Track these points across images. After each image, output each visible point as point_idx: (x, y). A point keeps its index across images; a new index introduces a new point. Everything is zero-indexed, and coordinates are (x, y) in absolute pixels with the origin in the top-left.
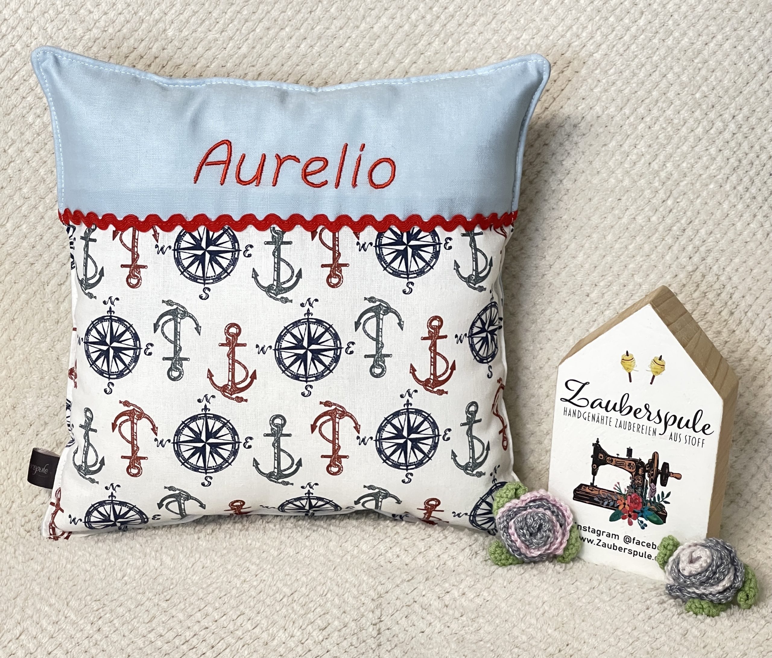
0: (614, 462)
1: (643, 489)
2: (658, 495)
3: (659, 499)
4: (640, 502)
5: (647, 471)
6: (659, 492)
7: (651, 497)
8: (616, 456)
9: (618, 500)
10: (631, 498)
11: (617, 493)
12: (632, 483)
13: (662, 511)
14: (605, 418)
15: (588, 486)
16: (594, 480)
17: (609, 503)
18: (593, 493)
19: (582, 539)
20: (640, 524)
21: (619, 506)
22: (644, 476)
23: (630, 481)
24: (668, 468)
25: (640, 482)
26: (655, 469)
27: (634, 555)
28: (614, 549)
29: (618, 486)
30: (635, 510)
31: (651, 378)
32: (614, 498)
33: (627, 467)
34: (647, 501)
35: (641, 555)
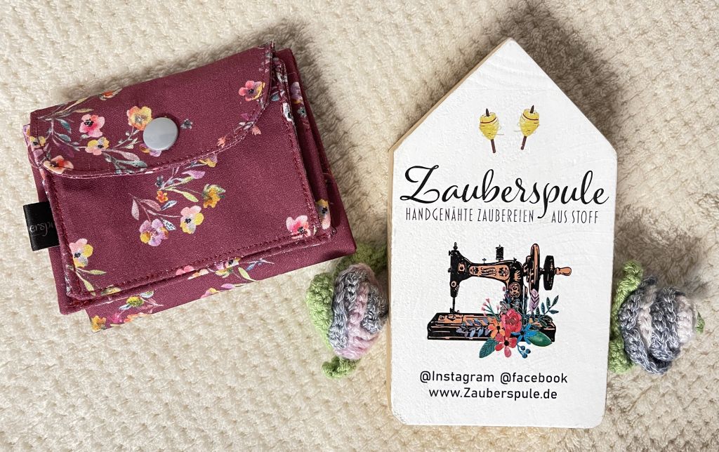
0: (480, 273)
1: (521, 300)
2: (543, 304)
3: (544, 311)
4: (518, 320)
5: (526, 274)
6: (543, 300)
7: (534, 308)
8: (482, 262)
9: (489, 324)
10: (507, 318)
11: (487, 315)
12: (506, 295)
13: (548, 325)
14: (463, 211)
15: (447, 314)
16: (454, 303)
17: (477, 331)
18: (454, 322)
19: (444, 393)
20: (520, 352)
21: (491, 332)
22: (521, 283)
23: (504, 293)
24: (553, 262)
25: (517, 291)
26: (536, 268)
27: (516, 397)
28: (488, 396)
29: (488, 304)
30: (514, 333)
31: (522, 141)
32: (484, 324)
33: (498, 274)
34: (528, 316)
35: (525, 395)
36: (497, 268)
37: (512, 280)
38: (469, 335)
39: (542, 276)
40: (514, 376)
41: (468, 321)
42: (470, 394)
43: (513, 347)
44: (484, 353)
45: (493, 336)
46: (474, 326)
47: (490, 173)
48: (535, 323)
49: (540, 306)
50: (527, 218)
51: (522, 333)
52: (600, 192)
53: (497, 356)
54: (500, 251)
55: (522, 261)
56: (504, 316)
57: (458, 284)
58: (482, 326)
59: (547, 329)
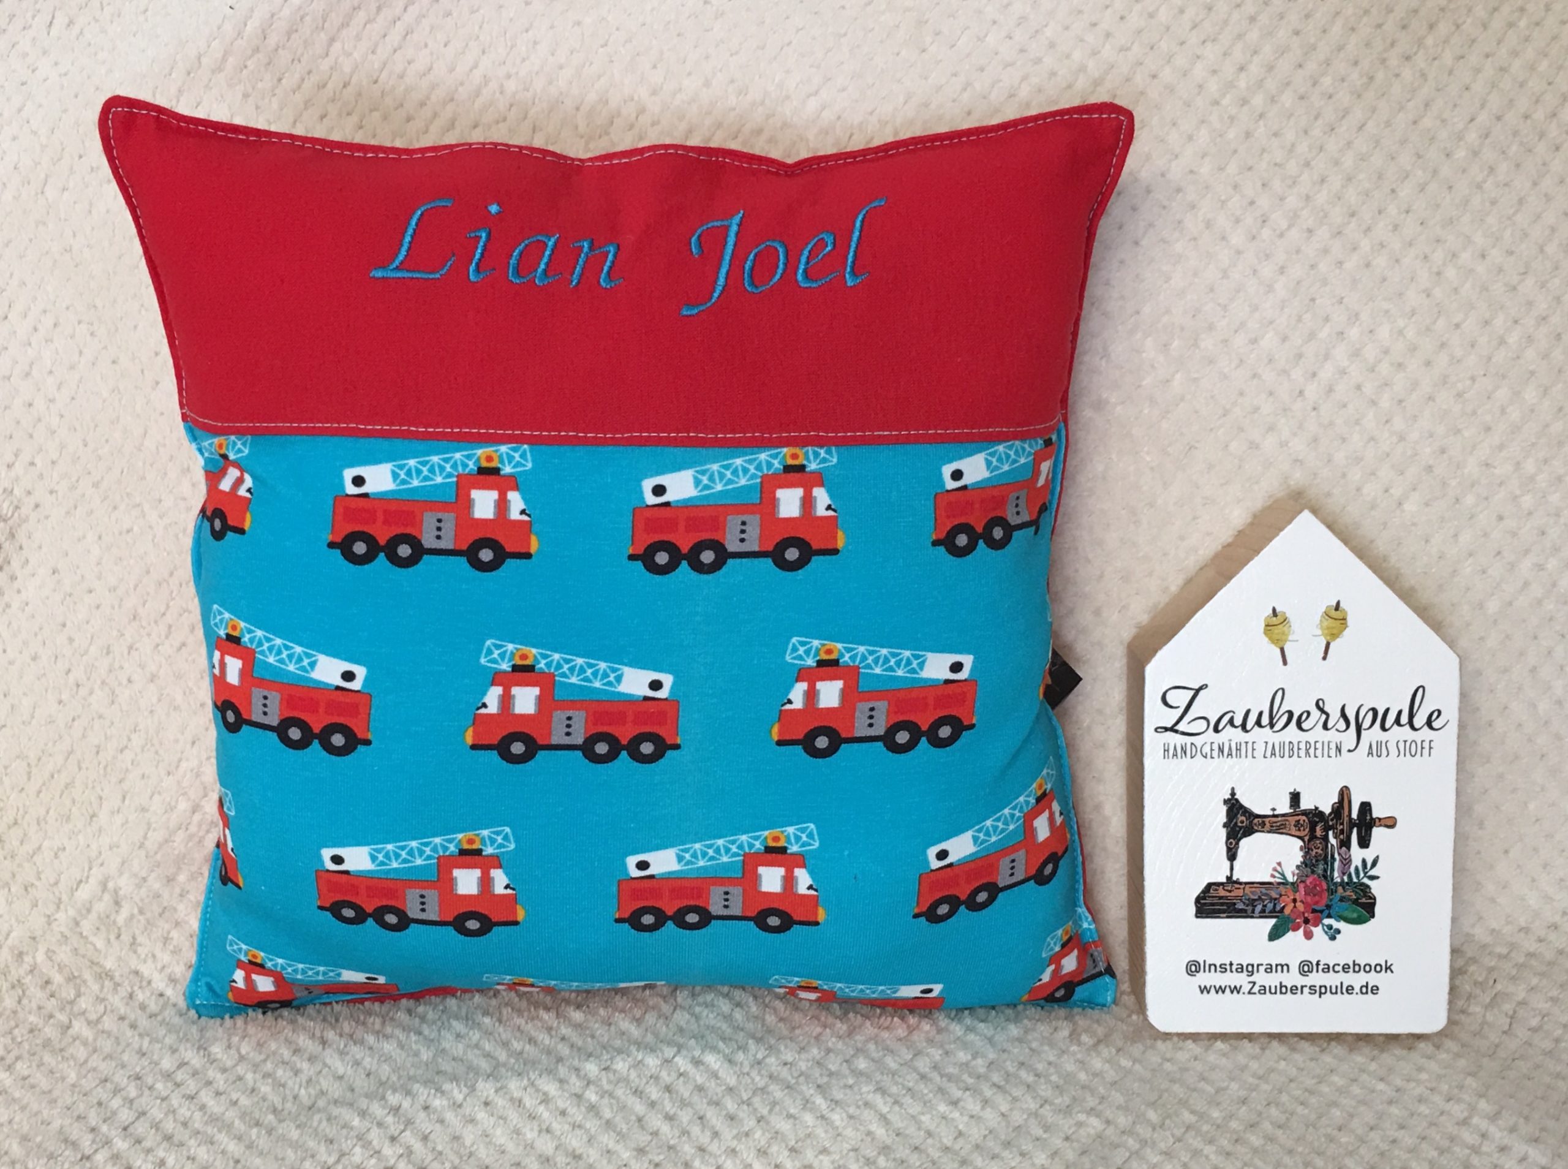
0: (1267, 827)
1: (1326, 862)
2: (1357, 867)
3: (1358, 875)
4: (1323, 890)
5: (1332, 827)
6: (1356, 861)
7: (1344, 874)
8: (1271, 813)
9: (1281, 895)
10: (1306, 887)
11: (1279, 884)
12: (1304, 857)
13: (1365, 896)
14: (1243, 746)
15: (1222, 884)
16: (1232, 869)
17: (1265, 906)
18: (1232, 894)
19: (1221, 990)
20: (1326, 933)
21: (1284, 907)
22: (1326, 839)
23: (1302, 854)
24: (1370, 810)
25: (1320, 851)
26: (1346, 819)
27: (1321, 994)
28: (1281, 993)
29: (1279, 869)
30: (1315, 907)
31: (1323, 649)
32: (1274, 895)
33: (1293, 828)
34: (1336, 883)
35: (1334, 990)
36: (1293, 820)
37: (1313, 837)
38: (1253, 912)
39: (1355, 831)
40: (1318, 964)
41: (1252, 893)
42: (1256, 989)
43: (1316, 925)
44: (1275, 935)
45: (1287, 911)
46: (1260, 898)
47: (1280, 693)
48: (1348, 893)
49: (1352, 870)
50: (1333, 753)
51: (1328, 907)
52: (1436, 714)
53: (1294, 938)
54: (1295, 798)
55: (1327, 809)
56: (1302, 886)
57: (1237, 843)
58: (1272, 899)
59: (1364, 900)
